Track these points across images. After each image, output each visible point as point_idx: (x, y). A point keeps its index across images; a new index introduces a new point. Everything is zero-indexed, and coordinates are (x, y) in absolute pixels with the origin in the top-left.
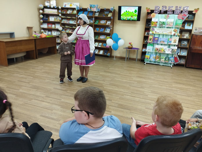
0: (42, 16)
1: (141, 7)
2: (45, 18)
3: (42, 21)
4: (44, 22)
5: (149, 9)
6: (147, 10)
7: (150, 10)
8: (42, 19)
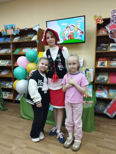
5: (100, 17)
6: (96, 20)
7: (102, 18)
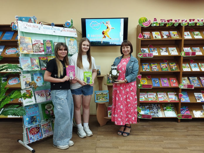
1: (128, 18)
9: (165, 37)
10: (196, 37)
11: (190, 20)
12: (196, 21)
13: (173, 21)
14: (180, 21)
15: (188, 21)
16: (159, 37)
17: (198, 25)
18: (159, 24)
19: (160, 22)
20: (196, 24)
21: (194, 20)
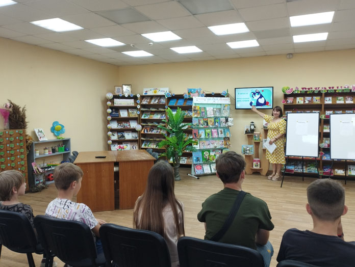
0: (109, 111)
1: (273, 87)
2: (114, 113)
3: (109, 118)
4: (113, 120)
8: (110, 114)
9: (307, 102)
10: (338, 102)
11: (330, 88)
12: (335, 88)
13: (313, 89)
14: (320, 89)
15: (328, 89)
16: (302, 102)
17: (337, 92)
18: (301, 91)
19: (301, 90)
20: (335, 91)
21: (333, 88)
